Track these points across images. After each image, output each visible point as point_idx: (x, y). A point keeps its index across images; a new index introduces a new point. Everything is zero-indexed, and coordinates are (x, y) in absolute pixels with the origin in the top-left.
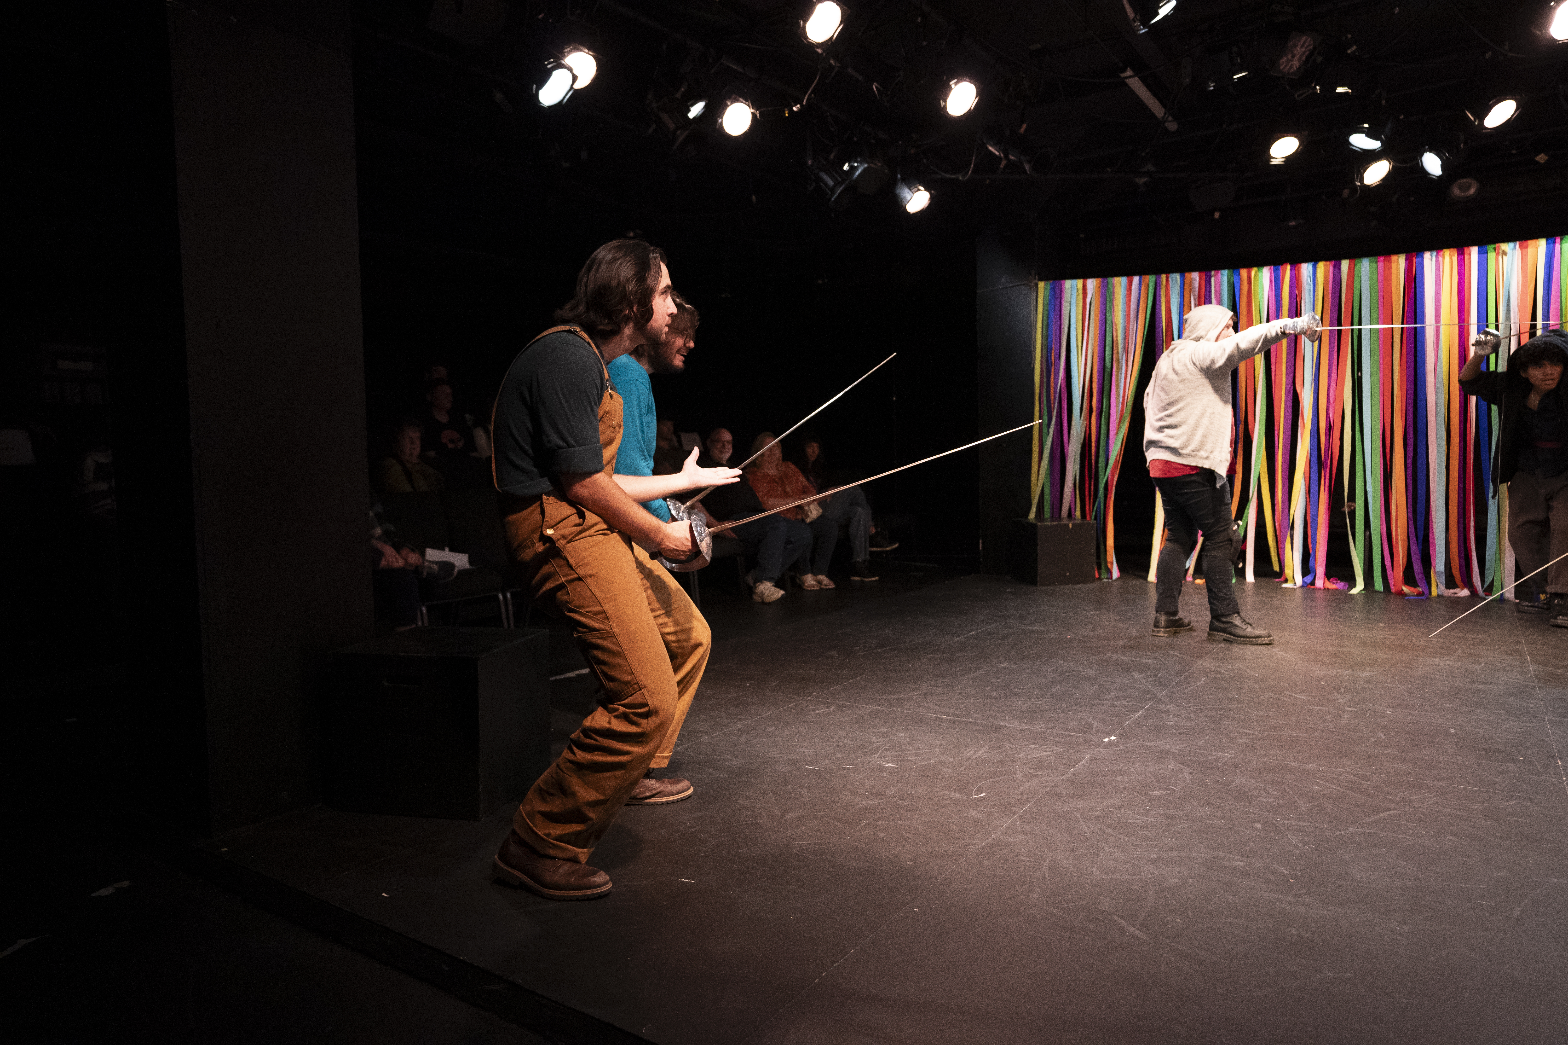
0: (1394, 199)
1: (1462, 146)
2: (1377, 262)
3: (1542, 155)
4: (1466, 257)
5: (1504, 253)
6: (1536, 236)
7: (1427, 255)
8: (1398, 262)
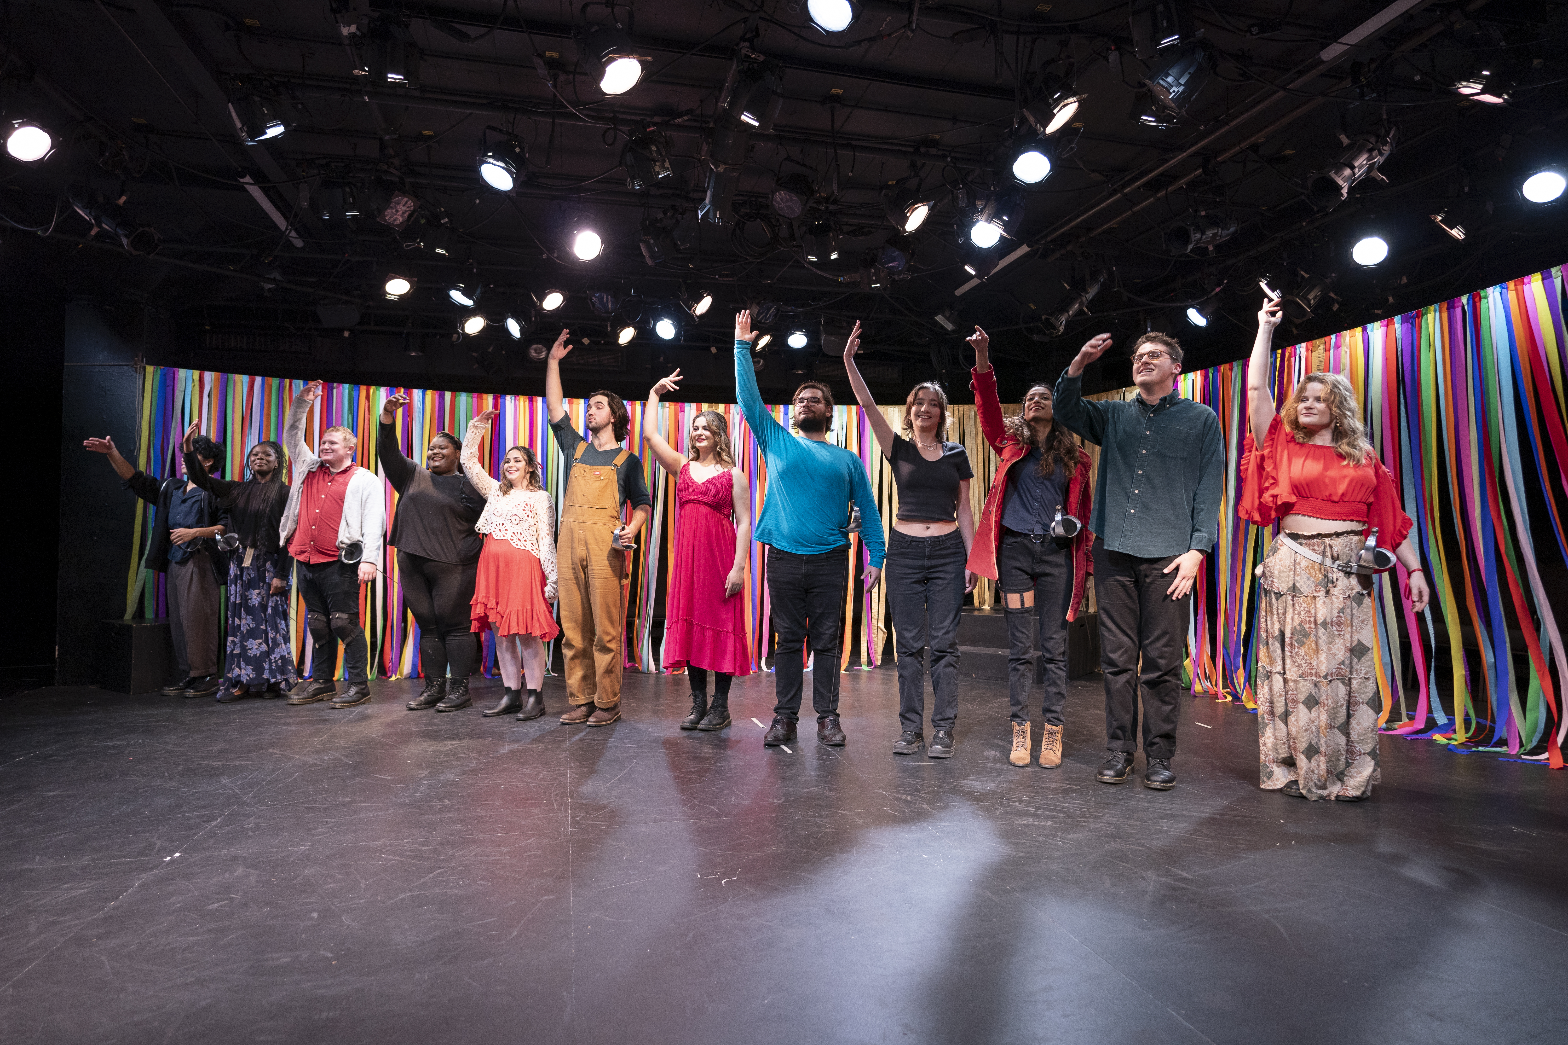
0: (490, 350)
1: (533, 319)
2: (472, 398)
3: (586, 339)
4: (534, 403)
6: (578, 397)
7: (508, 398)
8: (487, 400)
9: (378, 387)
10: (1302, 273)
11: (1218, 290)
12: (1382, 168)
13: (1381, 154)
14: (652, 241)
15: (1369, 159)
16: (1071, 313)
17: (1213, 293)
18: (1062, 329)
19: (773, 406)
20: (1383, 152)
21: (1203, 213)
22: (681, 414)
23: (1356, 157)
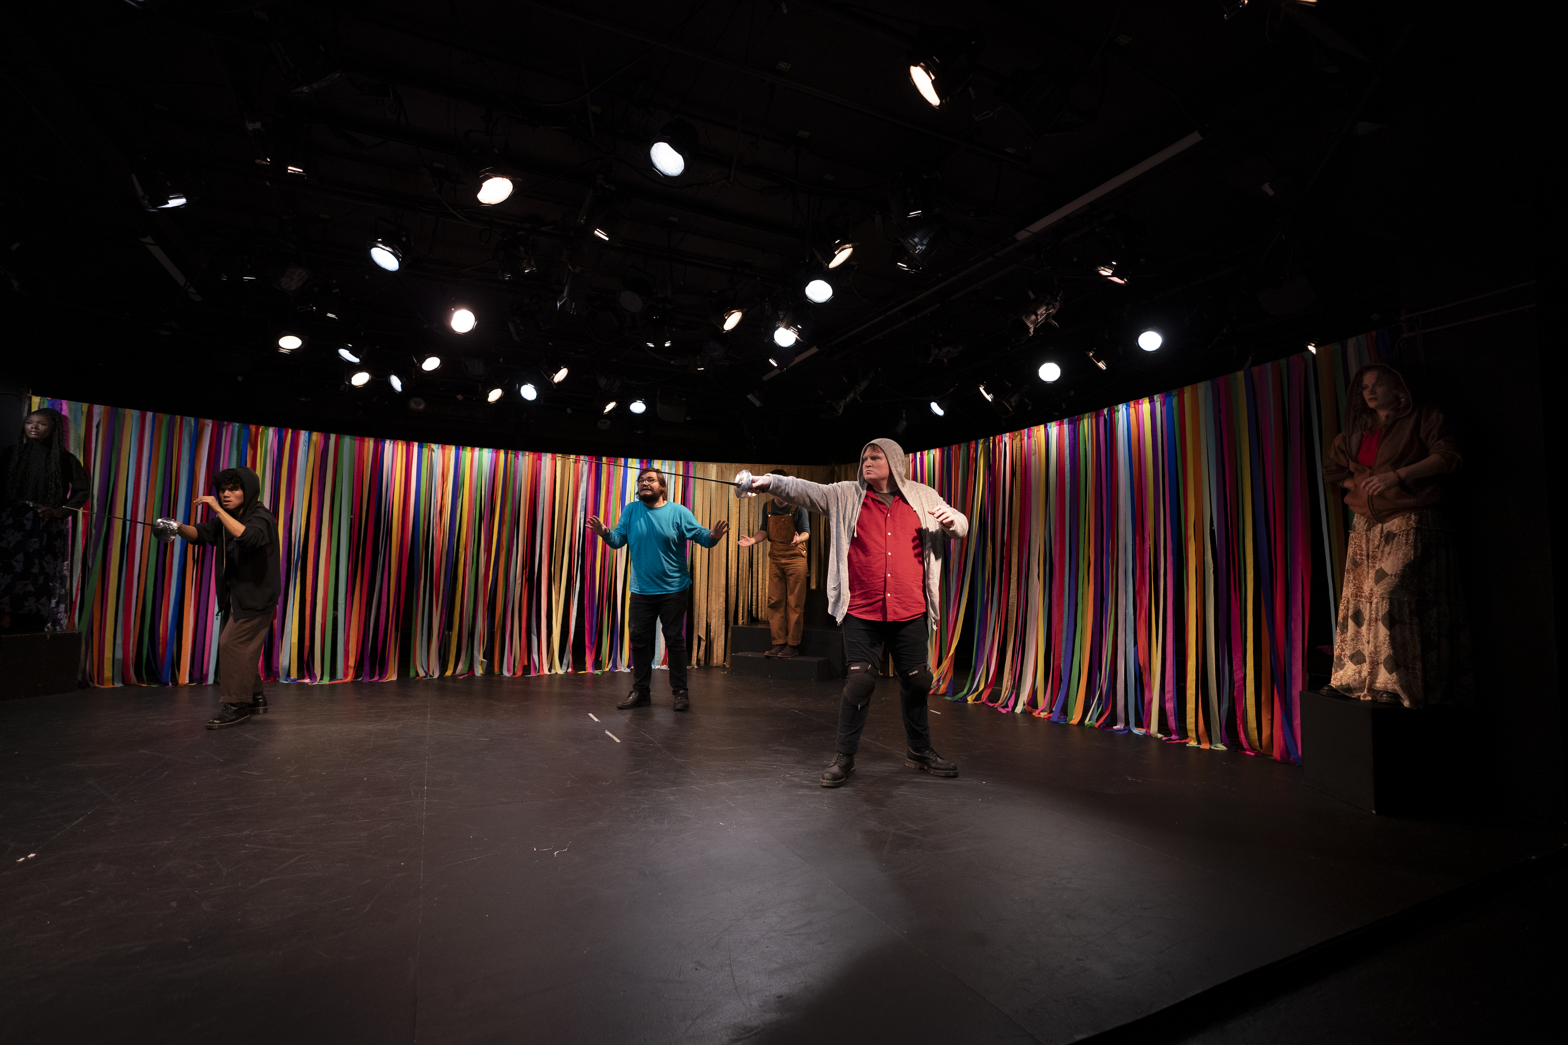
0: (374, 400)
1: (414, 377)
2: (355, 440)
4: (411, 447)
5: (433, 450)
6: (450, 444)
7: (388, 442)
8: (369, 442)
9: (268, 427)
10: (1007, 383)
11: (952, 390)
12: (1055, 317)
13: (1054, 307)
14: (518, 322)
15: (1047, 310)
16: (848, 400)
17: (948, 393)
18: (841, 411)
19: (616, 458)
20: (1056, 307)
21: (941, 335)
22: (538, 461)
23: (1039, 308)
